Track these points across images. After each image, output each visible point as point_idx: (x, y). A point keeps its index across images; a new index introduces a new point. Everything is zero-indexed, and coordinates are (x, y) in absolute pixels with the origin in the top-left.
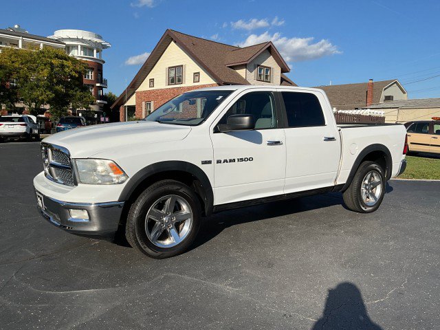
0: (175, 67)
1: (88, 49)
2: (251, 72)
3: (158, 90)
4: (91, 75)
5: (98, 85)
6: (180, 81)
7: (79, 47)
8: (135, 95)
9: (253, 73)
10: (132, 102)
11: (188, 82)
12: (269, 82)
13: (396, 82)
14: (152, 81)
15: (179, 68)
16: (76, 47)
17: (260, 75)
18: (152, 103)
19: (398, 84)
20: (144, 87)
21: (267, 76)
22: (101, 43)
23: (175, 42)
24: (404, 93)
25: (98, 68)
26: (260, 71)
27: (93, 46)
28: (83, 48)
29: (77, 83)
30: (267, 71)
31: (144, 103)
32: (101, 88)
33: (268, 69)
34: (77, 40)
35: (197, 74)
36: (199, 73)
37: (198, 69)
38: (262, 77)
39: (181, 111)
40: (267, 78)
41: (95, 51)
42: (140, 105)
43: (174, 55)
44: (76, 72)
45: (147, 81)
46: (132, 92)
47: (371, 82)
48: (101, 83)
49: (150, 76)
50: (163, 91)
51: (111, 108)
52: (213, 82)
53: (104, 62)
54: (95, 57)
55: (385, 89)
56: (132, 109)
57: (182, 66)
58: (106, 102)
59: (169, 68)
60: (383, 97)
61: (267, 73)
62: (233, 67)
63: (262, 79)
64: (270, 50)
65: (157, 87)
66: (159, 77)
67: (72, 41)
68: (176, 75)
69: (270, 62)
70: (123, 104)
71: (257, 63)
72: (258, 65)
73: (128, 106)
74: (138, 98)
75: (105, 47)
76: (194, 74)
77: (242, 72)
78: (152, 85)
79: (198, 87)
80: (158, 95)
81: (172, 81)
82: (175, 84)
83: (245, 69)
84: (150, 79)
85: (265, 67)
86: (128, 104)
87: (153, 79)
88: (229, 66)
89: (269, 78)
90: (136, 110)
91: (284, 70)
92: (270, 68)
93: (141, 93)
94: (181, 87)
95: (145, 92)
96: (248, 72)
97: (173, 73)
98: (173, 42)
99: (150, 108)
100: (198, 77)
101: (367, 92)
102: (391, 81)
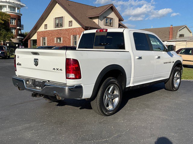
0: (59, 18)
1: (12, 8)
2: (101, 21)
3: (49, 31)
4: (14, 22)
5: (18, 28)
6: (61, 25)
7: (7, 6)
8: (36, 34)
9: (103, 21)
10: (35, 37)
11: (66, 26)
12: (112, 26)
13: (186, 27)
14: (46, 25)
15: (61, 18)
16: (5, 6)
17: (107, 23)
18: (46, 38)
20: (42, 29)
21: (110, 23)
22: (20, 4)
23: (59, 4)
24: (191, 32)
25: (18, 18)
26: (107, 20)
27: (16, 6)
28: (10, 7)
29: (3, 26)
31: (41, 38)
32: (20, 30)
33: (111, 19)
34: (6, 2)
36: (72, 21)
37: (71, 19)
38: (108, 24)
39: (62, 42)
41: (16, 9)
42: (39, 39)
43: (58, 11)
44: (3, 20)
45: (43, 26)
46: (35, 32)
47: (171, 26)
48: (20, 26)
49: (45, 23)
50: (52, 31)
51: (23, 41)
52: (80, 26)
53: (22, 15)
54: (16, 12)
55: (179, 31)
56: (35, 42)
57: (63, 17)
58: (23, 38)
59: (55, 18)
61: (110, 21)
62: (91, 18)
63: (108, 25)
64: (112, 8)
65: (49, 29)
66: (50, 23)
67: (3, 3)
68: (59, 22)
69: (112, 15)
70: (30, 39)
71: (105, 16)
74: (38, 35)
75: (22, 6)
76: (69, 21)
77: (96, 21)
78: (46, 28)
79: (71, 29)
80: (49, 34)
81: (57, 25)
82: (59, 27)
83: (98, 19)
84: (45, 25)
85: (109, 18)
86: (32, 38)
87: (47, 25)
88: (89, 17)
89: (112, 24)
90: (37, 42)
91: (120, 20)
92: (112, 19)
93: (40, 32)
94: (62, 29)
95: (42, 32)
96: (99, 20)
97: (57, 22)
98: (57, 4)
99: (45, 41)
100: (71, 24)
101: (169, 32)
102: (183, 26)
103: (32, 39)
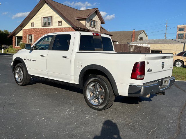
0: (47, 17)
2: (88, 23)
3: (37, 29)
8: (22, 31)
10: (20, 34)
11: (55, 25)
12: (96, 28)
13: (144, 32)
14: (33, 24)
15: (50, 18)
17: (92, 24)
18: (33, 36)
20: (28, 26)
23: (47, 4)
24: (147, 36)
26: (92, 23)
31: (27, 35)
33: (95, 21)
35: (60, 22)
36: (61, 21)
37: (61, 19)
40: (94, 26)
42: (25, 36)
43: (46, 11)
45: (30, 23)
46: (21, 29)
47: (134, 31)
49: (32, 21)
50: (40, 30)
51: (8, 37)
52: (70, 26)
56: (20, 38)
57: (51, 17)
59: (43, 17)
60: (139, 38)
61: (95, 24)
62: (78, 19)
64: (97, 12)
65: (36, 27)
66: (37, 22)
68: (47, 21)
69: (96, 18)
70: (15, 35)
71: (91, 18)
72: (91, 20)
73: (17, 37)
74: (24, 32)
76: (58, 21)
77: (84, 22)
78: (32, 26)
79: (61, 28)
80: (36, 32)
81: (45, 24)
82: (47, 26)
84: (32, 23)
85: (94, 20)
87: (34, 23)
88: (76, 18)
89: (95, 26)
90: (23, 39)
91: (102, 23)
92: (96, 21)
93: (26, 30)
94: (50, 28)
95: (28, 29)
96: (86, 22)
97: (45, 20)
98: (45, 4)
99: (31, 38)
100: (60, 23)
101: (132, 35)
102: (142, 31)
103: (16, 36)
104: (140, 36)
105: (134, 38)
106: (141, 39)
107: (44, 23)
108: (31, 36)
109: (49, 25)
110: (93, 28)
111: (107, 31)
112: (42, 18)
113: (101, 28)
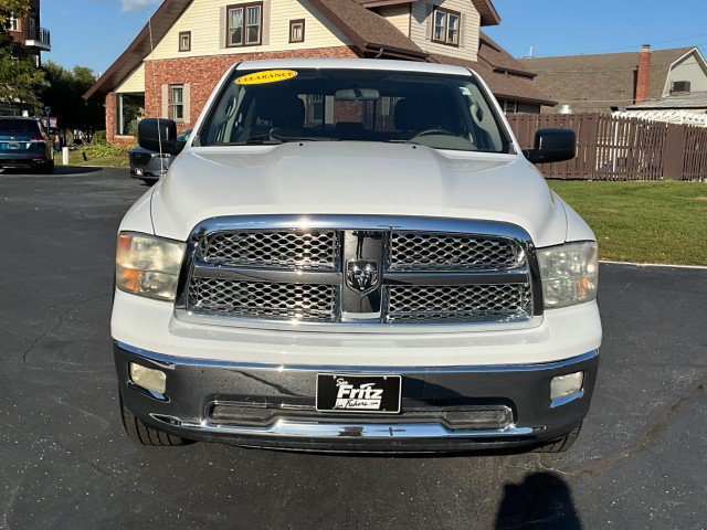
0: (244, 5)
2: (421, 22)
3: (202, 58)
5: (30, 43)
6: (255, 35)
8: (141, 71)
9: (424, 23)
10: (135, 83)
11: (277, 38)
12: (457, 46)
14: (185, 36)
15: (254, 8)
17: (438, 29)
18: (186, 88)
19: (698, 59)
20: (166, 49)
21: (451, 33)
26: (438, 22)
30: (452, 20)
31: (165, 88)
33: (455, 15)
35: (297, 24)
36: (303, 21)
37: (301, 12)
38: (442, 34)
40: (451, 36)
42: (156, 92)
45: (172, 36)
46: (137, 61)
47: (646, 50)
49: (181, 25)
50: (214, 63)
52: (337, 42)
55: (673, 67)
56: (136, 100)
57: (261, 3)
58: (49, 85)
59: (229, 7)
60: (668, 86)
61: (451, 25)
62: (375, 10)
63: (443, 39)
65: (198, 50)
66: (202, 29)
68: (245, 24)
69: (459, 1)
70: (112, 89)
71: (433, 1)
72: (435, 7)
73: (124, 95)
74: (149, 74)
76: (292, 22)
77: (400, 22)
78: (184, 47)
80: (200, 71)
81: (236, 38)
82: (244, 45)
83: (408, 16)
84: (181, 34)
85: (448, 11)
86: (124, 88)
87: (189, 33)
88: (370, 6)
89: (455, 36)
90: (147, 103)
91: (487, 19)
92: (459, 14)
93: (159, 63)
94: (257, 53)
95: (169, 62)
96: (414, 21)
97: (237, 20)
99: (181, 99)
100: (300, 31)
101: (636, 73)
102: (685, 50)
103: (120, 90)
104: (674, 76)
105: (647, 83)
106: (681, 87)
107: (231, 33)
108: (180, 91)
109: (253, 38)
110: (444, 43)
111: (511, 58)
112: (222, 8)
113: (482, 42)
